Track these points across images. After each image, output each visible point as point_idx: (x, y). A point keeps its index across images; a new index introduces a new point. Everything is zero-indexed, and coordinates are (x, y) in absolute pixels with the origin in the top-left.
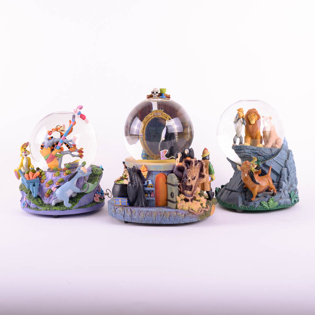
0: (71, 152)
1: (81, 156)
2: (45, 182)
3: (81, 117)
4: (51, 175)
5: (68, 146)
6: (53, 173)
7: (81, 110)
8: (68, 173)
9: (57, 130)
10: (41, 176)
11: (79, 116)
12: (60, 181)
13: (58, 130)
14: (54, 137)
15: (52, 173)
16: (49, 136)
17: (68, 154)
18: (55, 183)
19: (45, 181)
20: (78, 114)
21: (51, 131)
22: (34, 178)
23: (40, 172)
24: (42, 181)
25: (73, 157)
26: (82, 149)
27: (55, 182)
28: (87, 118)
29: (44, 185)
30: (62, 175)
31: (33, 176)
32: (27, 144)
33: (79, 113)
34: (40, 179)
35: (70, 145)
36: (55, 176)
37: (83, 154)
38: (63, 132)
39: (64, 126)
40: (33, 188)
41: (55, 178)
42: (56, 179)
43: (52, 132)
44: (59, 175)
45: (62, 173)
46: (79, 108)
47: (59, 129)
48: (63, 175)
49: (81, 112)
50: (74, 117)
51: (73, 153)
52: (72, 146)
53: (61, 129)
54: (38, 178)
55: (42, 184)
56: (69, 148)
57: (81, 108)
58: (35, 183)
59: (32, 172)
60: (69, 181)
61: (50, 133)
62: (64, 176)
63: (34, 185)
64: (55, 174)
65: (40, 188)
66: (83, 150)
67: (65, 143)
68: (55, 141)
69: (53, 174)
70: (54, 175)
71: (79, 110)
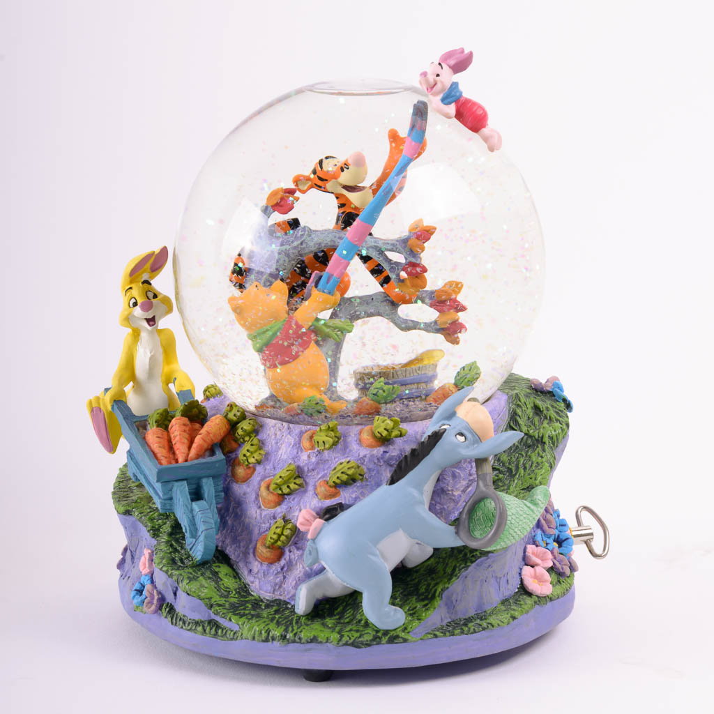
0: (394, 305)
1: (451, 331)
2: (256, 478)
3: (459, 116)
4: (290, 439)
5: (376, 271)
6: (304, 428)
7: (457, 78)
8: (385, 433)
9: (320, 180)
10: (236, 440)
11: (452, 109)
12: (345, 477)
13: (329, 186)
14: (302, 223)
15: (297, 429)
16: (277, 217)
17: (379, 314)
18: (310, 488)
19: (259, 469)
20: (446, 100)
21: (291, 192)
22: (198, 456)
23: (229, 421)
24: (240, 471)
25: (408, 329)
26: (457, 287)
27: (311, 482)
28: (492, 123)
29: (253, 496)
30: (354, 446)
31: (191, 442)
32: (156, 261)
33: (452, 96)
34: (232, 462)
35: (392, 269)
36: (313, 448)
37: (462, 317)
38: (353, 197)
39: (360, 162)
40: (192, 511)
41: (314, 459)
42: (318, 463)
43: (298, 194)
44: (335, 444)
45: (354, 430)
46: (452, 62)
47: (335, 177)
48: (360, 442)
49: (461, 88)
50: (420, 112)
51: (404, 311)
52: (403, 274)
53: (345, 178)
54: (219, 456)
55: (238, 489)
56: (386, 280)
57: (461, 63)
58: (204, 481)
59: (185, 420)
61: (281, 201)
62: (364, 452)
63: (197, 495)
64: (311, 437)
65: (227, 509)
66: (460, 298)
67: (366, 259)
68: (312, 245)
69: (301, 433)
70: (306, 443)
71: (448, 77)
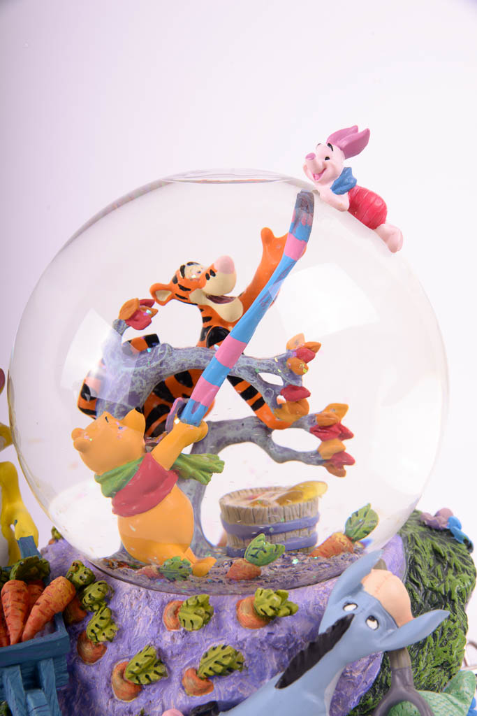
0: (268, 431)
1: (337, 463)
2: (107, 660)
3: (354, 208)
4: (148, 613)
6: (166, 597)
7: (350, 162)
8: (270, 612)
9: (181, 290)
10: (83, 608)
11: (345, 200)
12: (219, 669)
13: (192, 296)
14: (162, 341)
15: (157, 597)
16: (132, 333)
17: (251, 440)
18: (175, 678)
19: (111, 648)
20: (337, 189)
21: (148, 304)
22: (34, 633)
23: (74, 583)
24: (88, 650)
25: (281, 460)
26: (342, 409)
27: (176, 669)
29: (104, 683)
30: (230, 626)
31: (27, 613)
33: (344, 184)
34: (78, 637)
35: (268, 393)
36: (177, 627)
37: (349, 446)
38: (221, 310)
39: (228, 267)
40: (26, 705)
41: (179, 642)
42: (184, 647)
43: (156, 306)
44: (206, 622)
45: (229, 603)
46: (344, 143)
47: (198, 285)
48: (238, 620)
49: (355, 174)
50: (305, 203)
51: (280, 437)
52: (281, 398)
53: (211, 287)
54: (62, 632)
55: (87, 671)
56: (257, 406)
57: (354, 144)
58: (43, 664)
59: (21, 583)
60: (283, 684)
61: (137, 314)
62: (243, 634)
63: (33, 682)
64: (176, 612)
65: (74, 693)
66: (345, 422)
67: (235, 381)
68: (173, 367)
69: (163, 604)
70: (168, 620)
71: (339, 162)
